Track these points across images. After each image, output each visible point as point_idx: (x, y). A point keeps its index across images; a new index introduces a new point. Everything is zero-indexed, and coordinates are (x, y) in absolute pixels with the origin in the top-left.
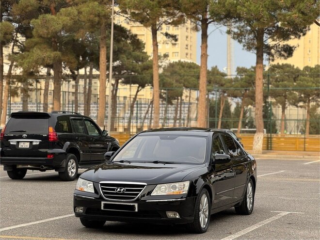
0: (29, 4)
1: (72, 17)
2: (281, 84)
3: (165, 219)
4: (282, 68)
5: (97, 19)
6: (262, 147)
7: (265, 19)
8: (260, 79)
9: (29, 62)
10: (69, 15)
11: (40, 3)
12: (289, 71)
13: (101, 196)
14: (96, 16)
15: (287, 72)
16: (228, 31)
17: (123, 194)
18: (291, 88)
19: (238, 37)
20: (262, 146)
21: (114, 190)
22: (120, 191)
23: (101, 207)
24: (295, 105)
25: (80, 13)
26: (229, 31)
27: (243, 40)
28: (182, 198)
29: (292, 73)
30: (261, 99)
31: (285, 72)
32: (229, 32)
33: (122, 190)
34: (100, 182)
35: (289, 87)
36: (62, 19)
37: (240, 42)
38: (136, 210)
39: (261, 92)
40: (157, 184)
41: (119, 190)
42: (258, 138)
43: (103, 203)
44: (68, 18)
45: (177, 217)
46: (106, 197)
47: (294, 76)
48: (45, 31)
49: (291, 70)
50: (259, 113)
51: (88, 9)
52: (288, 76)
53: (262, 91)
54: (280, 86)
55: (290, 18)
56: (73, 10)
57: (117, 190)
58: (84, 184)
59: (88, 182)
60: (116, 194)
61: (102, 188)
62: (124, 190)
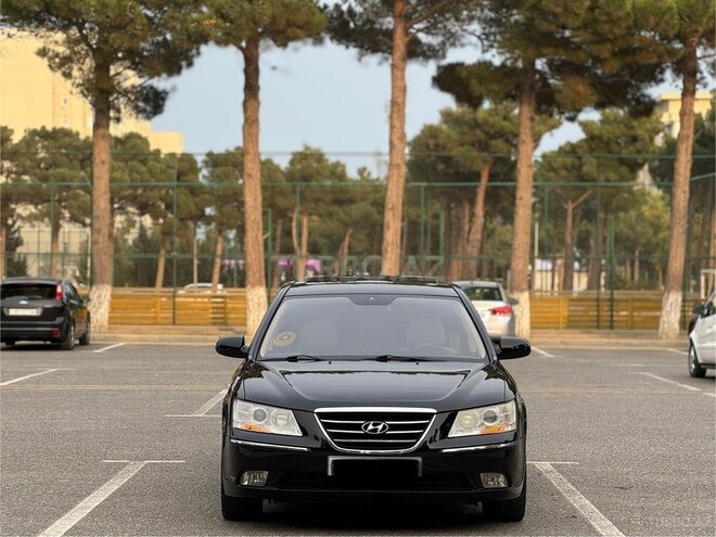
2: (52, 175)
3: (479, 490)
4: (52, 139)
6: (107, 318)
7: (138, 27)
8: (103, 162)
12: (70, 145)
13: (325, 442)
15: (65, 148)
16: (40, 50)
17: (384, 436)
18: (75, 184)
19: (62, 64)
20: (107, 315)
21: (358, 427)
22: (376, 430)
23: (326, 469)
24: (80, 222)
26: (44, 49)
27: (75, 73)
28: (507, 441)
29: (77, 148)
30: (105, 208)
31: (60, 148)
32: (42, 53)
33: (380, 427)
34: (316, 411)
35: (71, 181)
37: (68, 75)
38: (421, 473)
39: (106, 193)
40: (458, 410)
41: (371, 427)
42: (100, 296)
43: (331, 459)
45: (502, 485)
46: (338, 444)
47: (81, 157)
49: (74, 143)
50: (101, 240)
52: (67, 155)
53: (108, 189)
54: (52, 178)
55: (196, 27)
57: (366, 427)
58: (258, 416)
59: (276, 410)
60: (366, 436)
61: (324, 424)
62: (384, 427)
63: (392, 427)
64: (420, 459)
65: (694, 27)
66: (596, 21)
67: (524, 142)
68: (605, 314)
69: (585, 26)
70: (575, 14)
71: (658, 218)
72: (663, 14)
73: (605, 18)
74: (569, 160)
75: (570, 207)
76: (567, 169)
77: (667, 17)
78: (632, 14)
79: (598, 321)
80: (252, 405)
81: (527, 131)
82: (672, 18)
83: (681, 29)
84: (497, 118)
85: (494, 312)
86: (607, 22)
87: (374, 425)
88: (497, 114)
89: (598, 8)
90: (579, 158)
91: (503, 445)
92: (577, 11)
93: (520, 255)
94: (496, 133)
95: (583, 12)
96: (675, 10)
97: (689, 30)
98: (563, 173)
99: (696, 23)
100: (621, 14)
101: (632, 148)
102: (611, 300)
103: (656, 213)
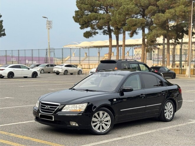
0: (152, 9)
1: (172, 13)
3: (69, 126)
5: (183, 14)
9: (151, 36)
10: (170, 13)
11: (158, 8)
13: (39, 110)
14: (183, 13)
17: (48, 110)
23: (39, 117)
25: (176, 11)
28: (80, 114)
33: (48, 107)
34: (41, 102)
36: (166, 15)
38: (53, 120)
40: (66, 105)
43: (40, 114)
44: (170, 14)
45: (77, 125)
46: (41, 110)
48: (158, 21)
51: (179, 9)
56: (172, 10)
57: (46, 107)
64: (53, 116)
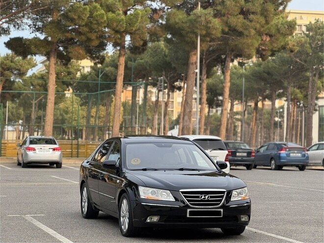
13: (186, 204)
17: (209, 201)
21: (198, 197)
22: (205, 198)
23: (187, 215)
33: (207, 197)
38: (222, 216)
41: (203, 197)
43: (188, 210)
57: (201, 197)
58: (152, 193)
59: (162, 190)
60: (201, 201)
61: (185, 196)
62: (208, 197)
63: (211, 197)
64: (222, 210)
65: (131, 28)
66: (91, 23)
67: (51, 74)
68: (75, 151)
69: (86, 25)
70: (83, 19)
71: (67, 108)
72: (120, 22)
73: (95, 22)
74: (40, 82)
75: (34, 102)
76: (39, 85)
77: (121, 23)
78: (107, 21)
79: (78, 154)
80: (150, 189)
81: (53, 69)
82: (123, 24)
83: (126, 28)
84: (8, 61)
85: (54, 149)
86: (96, 24)
87: (204, 196)
88: (8, 60)
89: (93, 17)
90: (45, 81)
91: (246, 205)
92: (84, 18)
93: (49, 124)
94: (7, 68)
95: (86, 19)
96: (125, 21)
97: (129, 29)
98: (38, 87)
99: (133, 27)
100: (103, 21)
101: (68, 77)
102: (78, 145)
103: (66, 106)
